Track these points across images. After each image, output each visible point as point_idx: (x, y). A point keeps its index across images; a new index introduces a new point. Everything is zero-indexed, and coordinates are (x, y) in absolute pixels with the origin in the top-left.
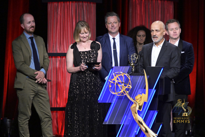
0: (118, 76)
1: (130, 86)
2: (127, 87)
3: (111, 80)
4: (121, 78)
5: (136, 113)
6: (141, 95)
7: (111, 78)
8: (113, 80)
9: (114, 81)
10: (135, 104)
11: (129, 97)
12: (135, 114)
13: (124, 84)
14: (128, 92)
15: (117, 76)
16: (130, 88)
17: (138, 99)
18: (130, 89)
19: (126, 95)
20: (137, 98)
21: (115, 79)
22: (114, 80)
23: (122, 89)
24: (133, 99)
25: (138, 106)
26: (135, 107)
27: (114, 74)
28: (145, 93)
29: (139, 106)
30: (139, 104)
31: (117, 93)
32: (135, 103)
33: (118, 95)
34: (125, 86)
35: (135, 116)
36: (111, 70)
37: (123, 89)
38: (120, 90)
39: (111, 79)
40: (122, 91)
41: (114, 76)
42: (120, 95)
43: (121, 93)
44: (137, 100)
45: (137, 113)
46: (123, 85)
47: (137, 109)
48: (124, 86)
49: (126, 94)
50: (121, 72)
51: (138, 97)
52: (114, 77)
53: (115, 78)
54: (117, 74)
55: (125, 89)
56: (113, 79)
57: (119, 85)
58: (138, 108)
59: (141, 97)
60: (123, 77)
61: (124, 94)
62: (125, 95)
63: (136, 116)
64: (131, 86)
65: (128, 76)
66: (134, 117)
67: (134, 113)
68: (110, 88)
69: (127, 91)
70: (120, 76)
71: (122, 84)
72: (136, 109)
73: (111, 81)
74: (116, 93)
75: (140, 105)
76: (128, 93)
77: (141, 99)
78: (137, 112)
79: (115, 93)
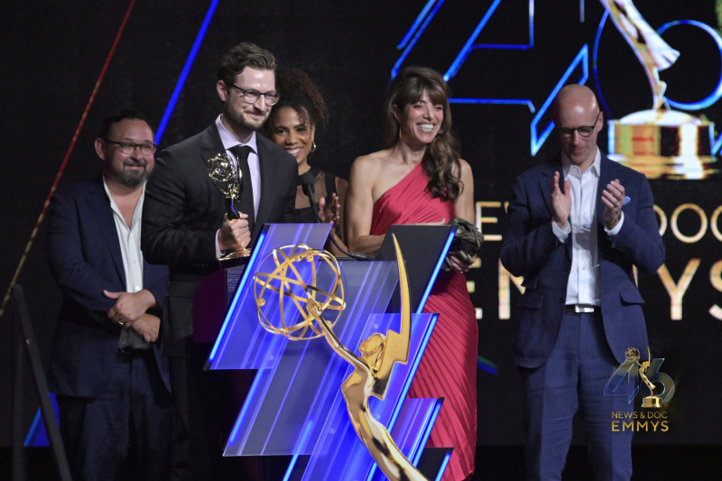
0: (294, 260)
1: (338, 300)
2: (326, 305)
3: (265, 279)
4: (305, 270)
5: (364, 410)
6: (382, 335)
7: (260, 271)
8: (273, 276)
9: (276, 283)
10: (358, 372)
11: (337, 345)
12: (361, 413)
13: (314, 292)
14: (330, 325)
15: (289, 262)
16: (339, 308)
17: (372, 353)
18: (338, 311)
19: (323, 337)
20: (368, 350)
21: (278, 274)
22: (278, 277)
23: (307, 314)
24: (351, 354)
25: (370, 381)
26: (360, 384)
27: (274, 252)
28: (397, 329)
29: (376, 379)
30: (375, 372)
31: (289, 329)
32: (361, 370)
33: (291, 338)
34: (318, 303)
35: (358, 420)
36: (262, 237)
37: (310, 314)
38: (301, 319)
39: (263, 274)
40: (307, 322)
41: (278, 263)
42: (301, 338)
43: (302, 329)
44: (367, 355)
45: (368, 410)
46: (312, 296)
47: (368, 390)
48: (317, 299)
49: (325, 333)
50: (306, 247)
51: (371, 344)
52: (275, 267)
53: (281, 268)
54: (287, 251)
55: (319, 313)
56: (271, 272)
57: (296, 299)
58: (371, 388)
59: (382, 345)
60: (310, 263)
61: (315, 335)
62: (319, 336)
63: (362, 420)
64: (345, 301)
65: (331, 260)
66: (357, 426)
67: (356, 407)
68: (260, 311)
69: (327, 319)
70: (299, 260)
71: (308, 294)
72: (362, 391)
73: (262, 283)
74: (285, 331)
75: (379, 376)
76: (333, 329)
77: (383, 354)
78: (365, 403)
79: (282, 330)
